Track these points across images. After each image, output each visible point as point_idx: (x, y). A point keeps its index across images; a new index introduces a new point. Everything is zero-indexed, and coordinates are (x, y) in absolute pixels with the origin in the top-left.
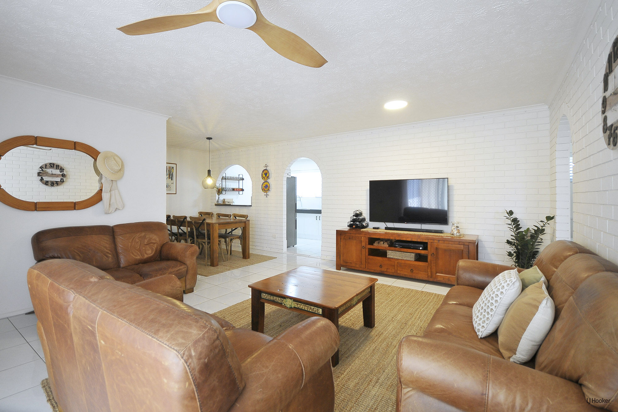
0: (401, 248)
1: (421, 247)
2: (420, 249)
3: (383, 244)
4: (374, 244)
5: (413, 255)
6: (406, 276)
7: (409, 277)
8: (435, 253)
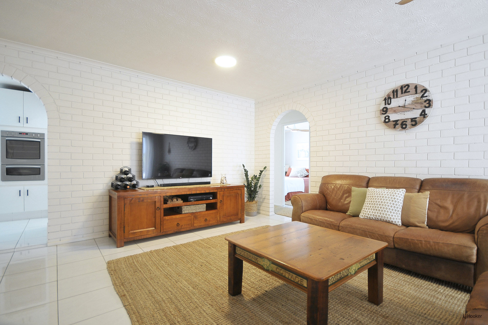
0: (195, 201)
1: (211, 197)
2: (210, 199)
3: (177, 200)
4: (168, 202)
5: (205, 205)
6: (201, 227)
7: (204, 227)
8: (222, 200)
